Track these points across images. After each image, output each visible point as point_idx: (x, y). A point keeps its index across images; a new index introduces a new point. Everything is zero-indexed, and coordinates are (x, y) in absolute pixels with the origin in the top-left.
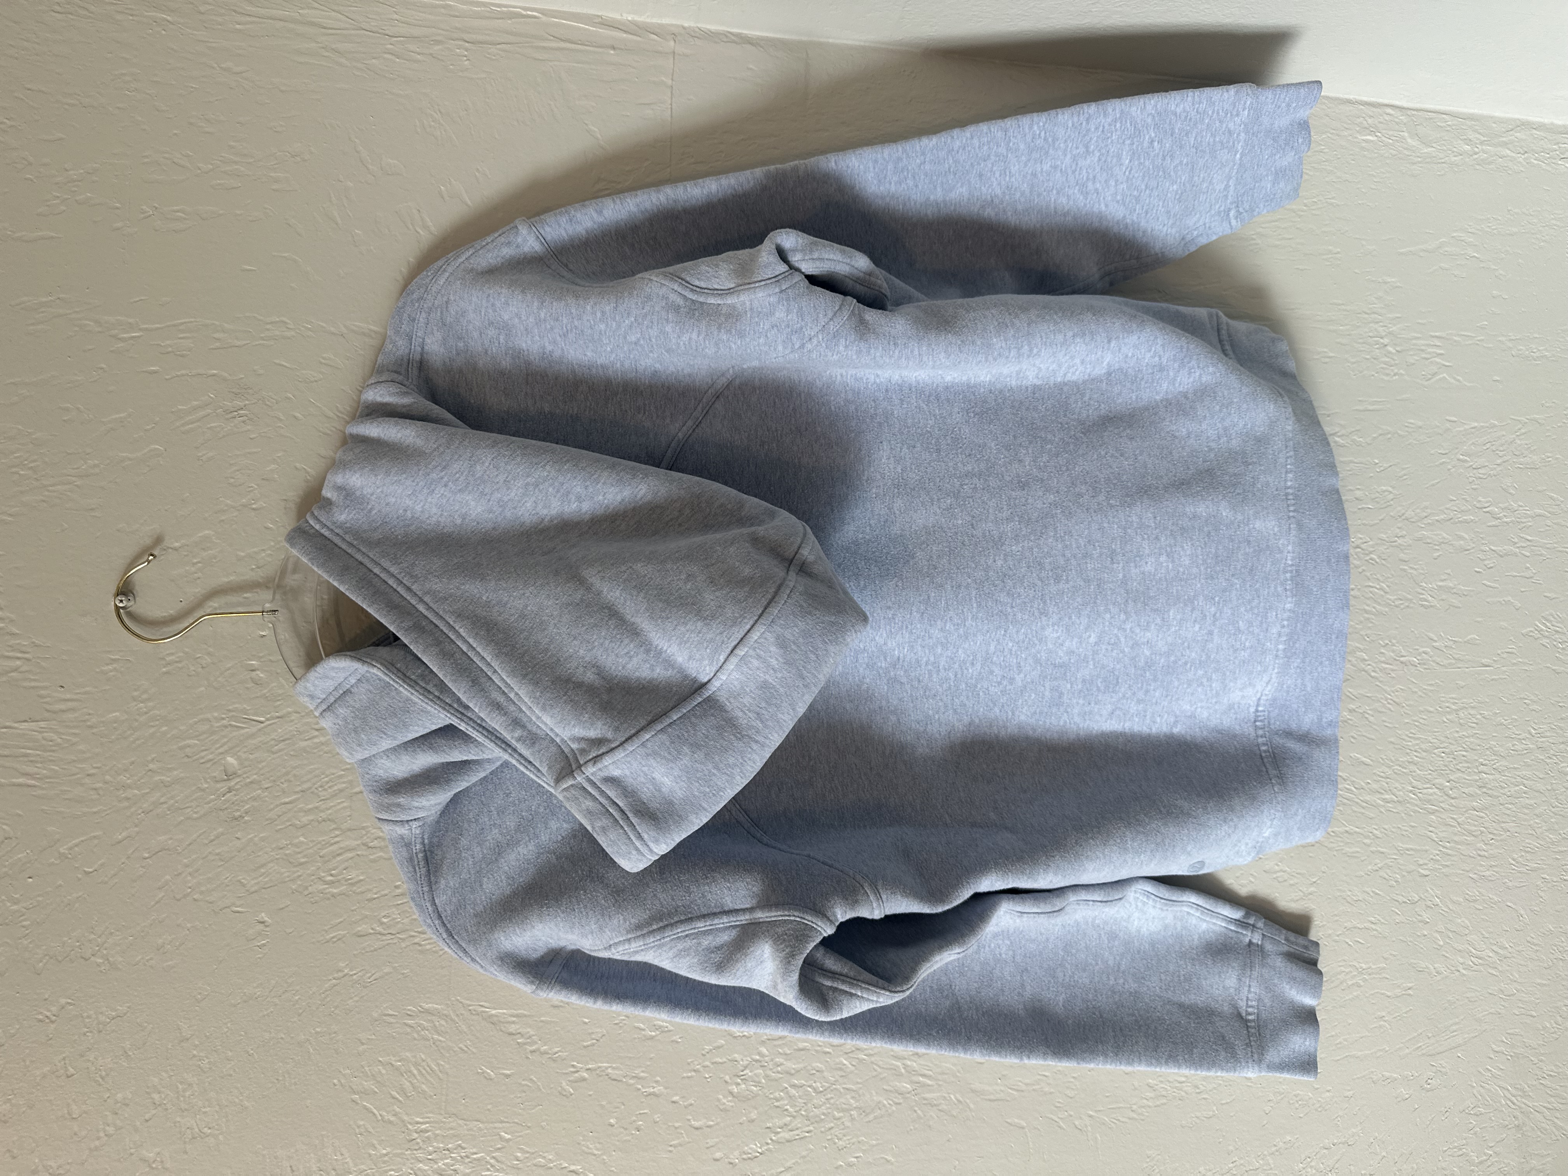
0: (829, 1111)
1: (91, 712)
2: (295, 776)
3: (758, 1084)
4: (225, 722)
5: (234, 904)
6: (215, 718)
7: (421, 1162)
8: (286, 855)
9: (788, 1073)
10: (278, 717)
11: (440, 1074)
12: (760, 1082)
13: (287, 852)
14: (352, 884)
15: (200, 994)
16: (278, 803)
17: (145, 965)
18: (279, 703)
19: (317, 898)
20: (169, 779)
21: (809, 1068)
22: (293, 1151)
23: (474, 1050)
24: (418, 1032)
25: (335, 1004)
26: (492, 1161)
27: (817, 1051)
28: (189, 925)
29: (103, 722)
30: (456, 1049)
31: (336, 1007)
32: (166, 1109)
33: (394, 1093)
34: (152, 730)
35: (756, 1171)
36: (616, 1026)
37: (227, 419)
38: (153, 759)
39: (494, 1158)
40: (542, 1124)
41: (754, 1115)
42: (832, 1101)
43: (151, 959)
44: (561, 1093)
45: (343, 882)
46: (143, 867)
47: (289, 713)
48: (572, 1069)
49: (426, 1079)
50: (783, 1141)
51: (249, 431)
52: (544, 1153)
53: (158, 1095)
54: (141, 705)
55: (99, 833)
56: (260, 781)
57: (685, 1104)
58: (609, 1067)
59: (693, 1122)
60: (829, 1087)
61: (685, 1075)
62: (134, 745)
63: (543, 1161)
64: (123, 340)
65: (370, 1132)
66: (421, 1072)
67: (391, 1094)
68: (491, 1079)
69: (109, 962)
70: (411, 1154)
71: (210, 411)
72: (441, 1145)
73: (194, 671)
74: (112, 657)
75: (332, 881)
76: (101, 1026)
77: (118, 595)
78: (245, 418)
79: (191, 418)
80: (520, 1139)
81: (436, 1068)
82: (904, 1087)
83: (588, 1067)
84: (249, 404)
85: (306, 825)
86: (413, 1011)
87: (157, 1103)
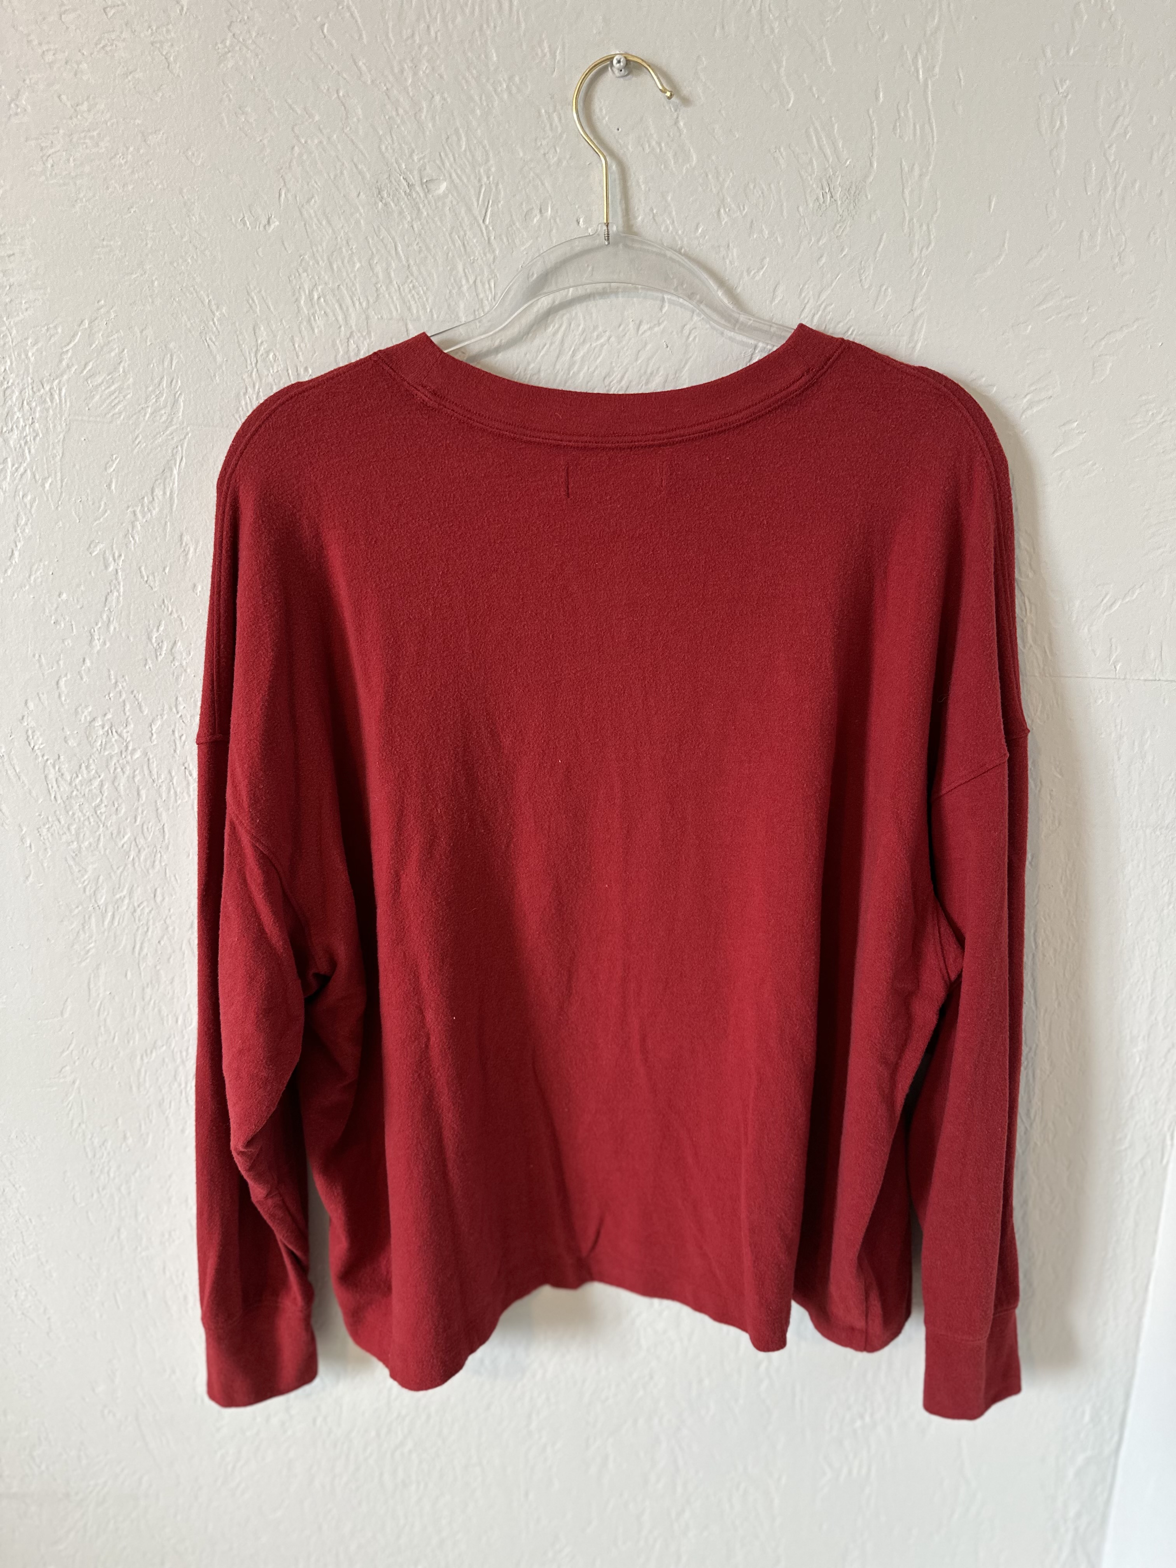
0: (77, 820)
1: (498, 29)
2: (426, 257)
3: (104, 747)
4: (485, 179)
5: (288, 190)
6: (489, 169)
7: (21, 393)
8: (340, 248)
9: (115, 778)
10: (489, 239)
11: (111, 414)
12: (105, 749)
13: (344, 250)
14: (309, 320)
15: (193, 154)
16: (397, 239)
17: (223, 93)
18: (505, 240)
19: (294, 282)
20: (423, 117)
21: (120, 802)
22: (30, 256)
23: (136, 451)
24: (154, 391)
25: (183, 302)
26: (22, 470)
27: (137, 809)
28: (265, 142)
29: (486, 42)
30: (137, 432)
31: (179, 302)
32: (71, 118)
33: (91, 364)
34: (477, 98)
35: (16, 744)
36: (161, 600)
37: (821, 180)
38: (445, 99)
39: (25, 471)
40: (61, 523)
41: (71, 742)
42: (87, 823)
43: (230, 100)
44: (92, 542)
45: (312, 311)
46: (328, 89)
47: (494, 252)
48: (116, 555)
49: (105, 400)
50: (46, 772)
51: (807, 205)
52: (31, 524)
53: (86, 109)
54: (505, 87)
55: (365, 41)
56: (420, 220)
57: (83, 672)
58: (119, 594)
59: (64, 679)
60: (101, 820)
61: (112, 672)
62: (460, 77)
63: (23, 522)
64: (915, 58)
65: (50, 338)
66: (113, 394)
67: (90, 362)
68: (106, 469)
69: (226, 53)
70: (28, 380)
71: (830, 161)
72: (37, 415)
73: (541, 145)
74: (558, 52)
75: (313, 298)
76: (158, 45)
77: (625, 58)
78: (821, 200)
79: (824, 139)
80: (45, 499)
81: (117, 410)
82: (102, 896)
83: (119, 571)
84: (837, 205)
85: (372, 269)
86: (176, 386)
87: (78, 109)
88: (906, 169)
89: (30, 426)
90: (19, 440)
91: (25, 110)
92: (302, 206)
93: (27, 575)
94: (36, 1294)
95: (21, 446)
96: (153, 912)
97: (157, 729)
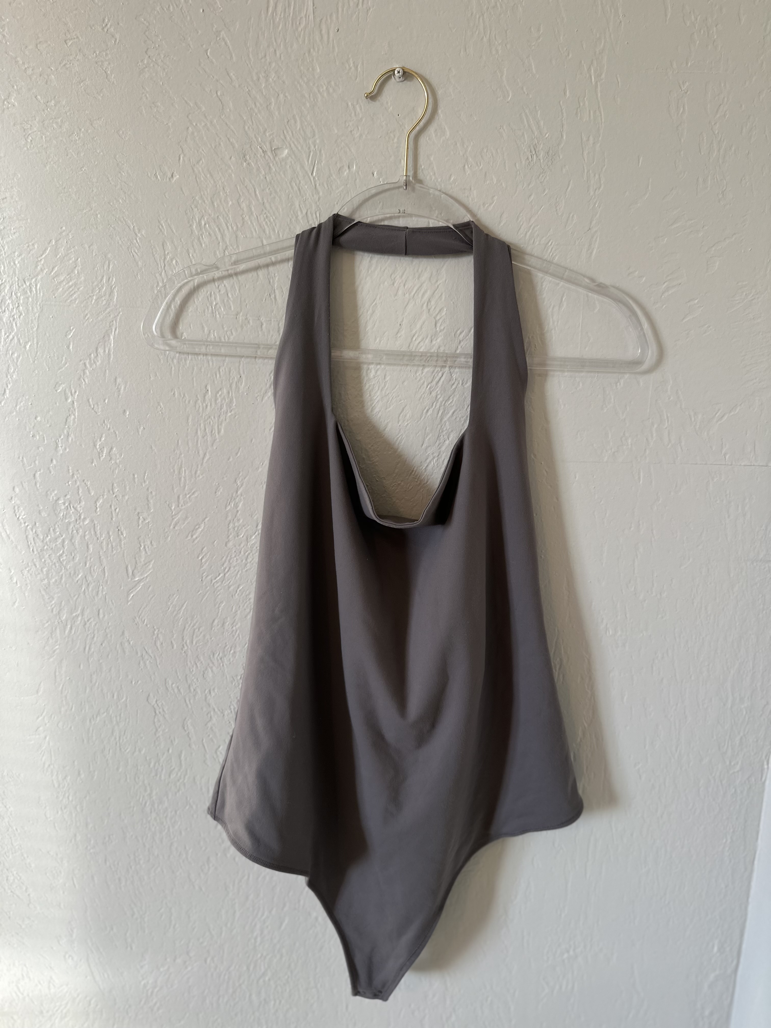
0: (47, 565)
1: (320, 52)
2: (274, 198)
3: (65, 517)
4: (312, 148)
5: (185, 155)
6: (315, 141)
7: (10, 287)
8: (219, 192)
9: (72, 537)
10: (315, 185)
11: (69, 301)
12: (66, 519)
13: (221, 193)
14: (199, 239)
15: (123, 133)
16: (256, 186)
17: (143, 93)
18: (326, 186)
19: (189, 214)
20: (272, 107)
21: (76, 552)
22: (17, 199)
23: (85, 325)
24: (97, 285)
25: (116, 228)
26: (11, 337)
27: (86, 557)
28: (170, 124)
29: (313, 60)
30: (86, 312)
31: (114, 228)
32: (44, 110)
33: (56, 269)
34: (307, 96)
35: (7, 515)
36: (102, 421)
37: (530, 147)
38: (286, 97)
39: (13, 338)
40: (36, 372)
41: (44, 514)
42: (53, 566)
43: (147, 98)
44: (57, 383)
45: (200, 232)
46: (211, 91)
47: (318, 193)
48: (73, 391)
49: (65, 292)
50: (27, 534)
51: (521, 162)
52: (17, 372)
53: (53, 105)
54: (325, 88)
55: (234, 59)
56: (271, 173)
57: (51, 468)
58: (75, 417)
59: (38, 473)
60: (63, 565)
61: (70, 468)
62: (296, 83)
63: (12, 371)
64: (589, 69)
65: (29, 253)
66: (71, 287)
67: (55, 267)
68: (66, 336)
69: (144, 68)
70: (15, 280)
71: (536, 135)
72: (21, 302)
73: (349, 125)
74: (359, 67)
75: (201, 224)
76: (100, 63)
77: (403, 70)
78: (530, 159)
79: (531, 120)
80: (26, 356)
81: (73, 298)
82: (63, 616)
83: (75, 402)
84: (540, 162)
85: (240, 206)
86: (112, 282)
87: (48, 104)
88: (585, 139)
89: (17, 308)
90: (10, 317)
91: (14, 106)
92: (194, 165)
93: (15, 405)
94: (20, 878)
95: (10, 321)
96: (97, 624)
97: (100, 504)
